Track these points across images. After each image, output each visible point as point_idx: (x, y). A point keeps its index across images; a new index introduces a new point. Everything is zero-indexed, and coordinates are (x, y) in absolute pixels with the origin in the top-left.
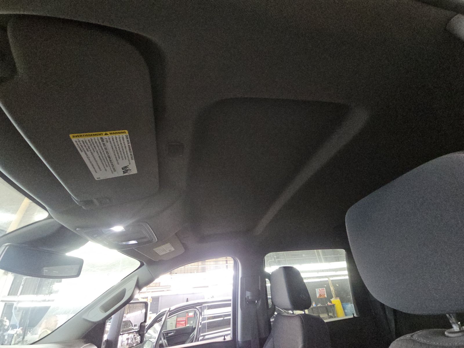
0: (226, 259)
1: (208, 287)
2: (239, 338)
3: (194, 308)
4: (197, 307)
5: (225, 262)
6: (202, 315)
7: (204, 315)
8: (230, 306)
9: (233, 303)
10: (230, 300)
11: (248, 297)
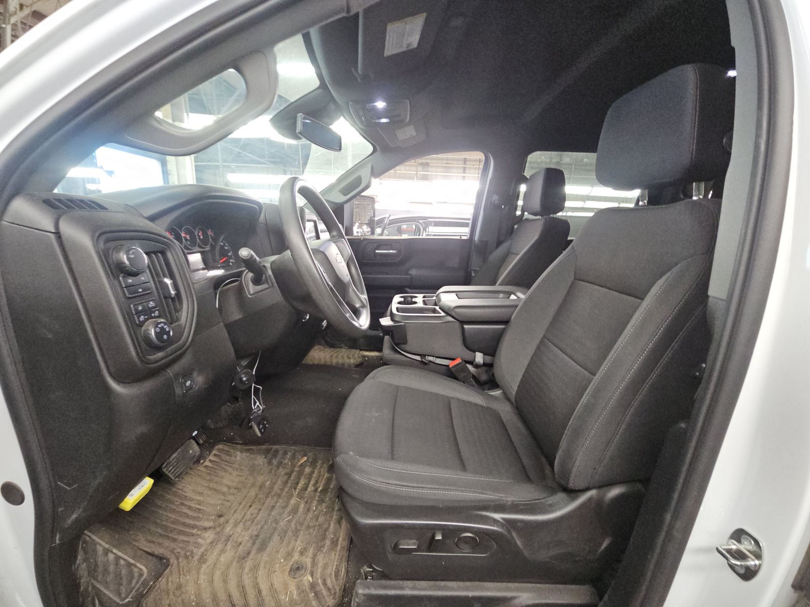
0: (465, 166)
1: (431, 204)
2: (476, 238)
3: (416, 222)
4: (420, 221)
5: (462, 171)
6: (426, 232)
7: (428, 232)
8: (468, 226)
9: (472, 223)
10: (469, 219)
11: (495, 200)
